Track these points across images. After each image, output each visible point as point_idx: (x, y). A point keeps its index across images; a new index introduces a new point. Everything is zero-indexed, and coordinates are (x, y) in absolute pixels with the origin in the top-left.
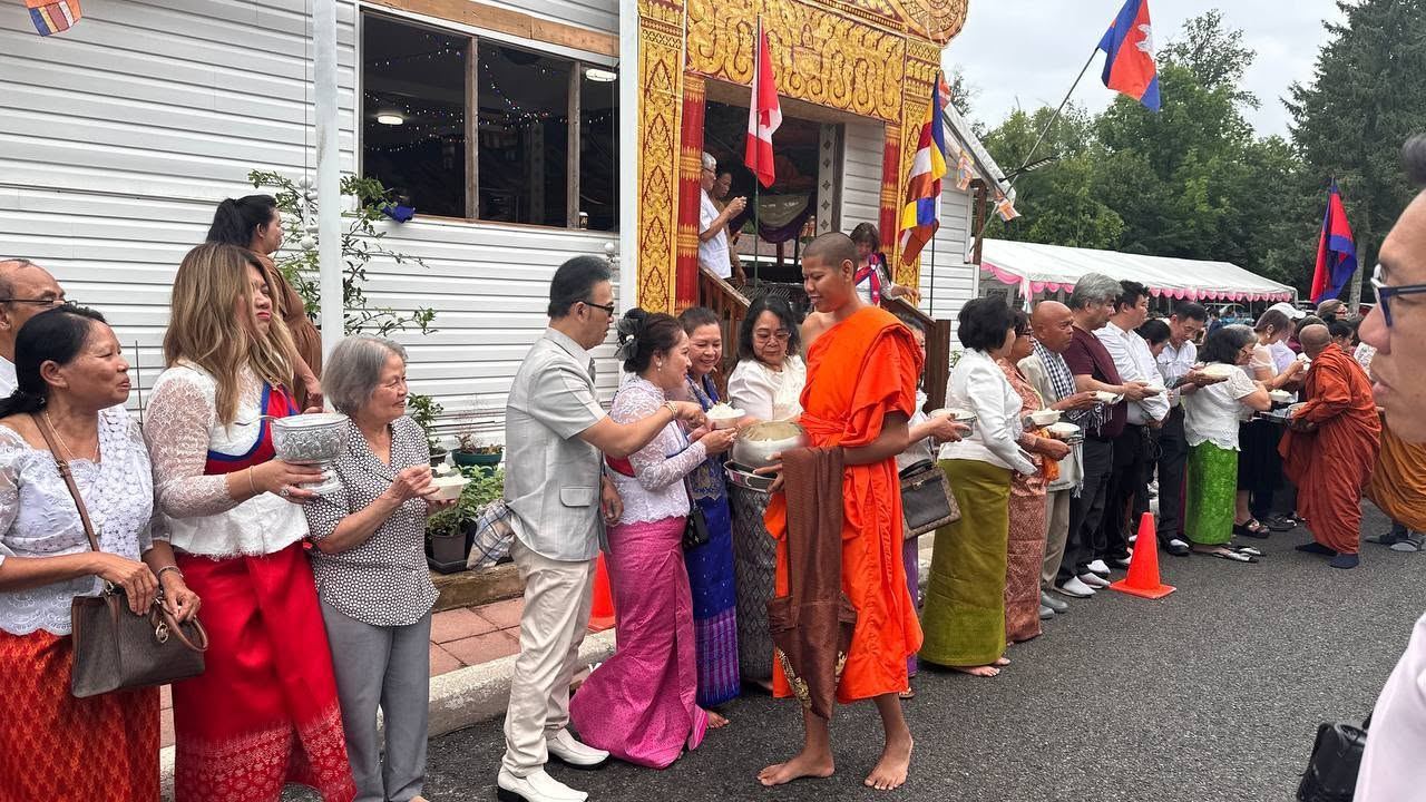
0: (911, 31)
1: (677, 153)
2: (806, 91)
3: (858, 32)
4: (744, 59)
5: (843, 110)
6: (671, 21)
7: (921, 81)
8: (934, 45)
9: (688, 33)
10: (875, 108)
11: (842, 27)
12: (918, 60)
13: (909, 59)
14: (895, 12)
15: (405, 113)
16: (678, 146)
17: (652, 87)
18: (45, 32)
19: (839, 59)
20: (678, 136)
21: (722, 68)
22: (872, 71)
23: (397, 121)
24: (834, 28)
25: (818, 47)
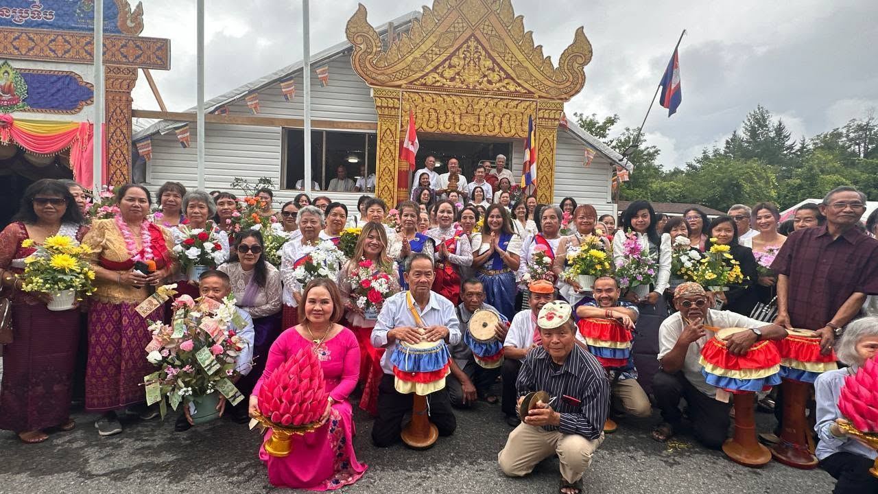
0: (540, 97)
1: (397, 161)
2: (469, 131)
3: (501, 104)
4: (432, 122)
5: (494, 136)
6: (393, 114)
7: (549, 119)
8: (560, 101)
9: (402, 116)
10: (516, 133)
11: (492, 103)
12: (546, 110)
13: (540, 110)
14: (528, 90)
15: (359, 158)
16: (397, 158)
17: (384, 139)
18: (185, 147)
19: (490, 116)
20: (397, 155)
21: (421, 127)
22: (514, 117)
23: (356, 161)
24: (487, 103)
25: (477, 113)
